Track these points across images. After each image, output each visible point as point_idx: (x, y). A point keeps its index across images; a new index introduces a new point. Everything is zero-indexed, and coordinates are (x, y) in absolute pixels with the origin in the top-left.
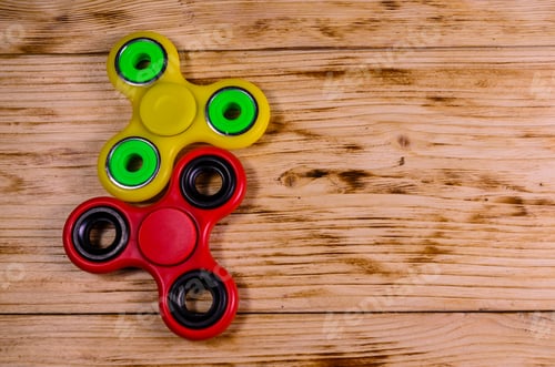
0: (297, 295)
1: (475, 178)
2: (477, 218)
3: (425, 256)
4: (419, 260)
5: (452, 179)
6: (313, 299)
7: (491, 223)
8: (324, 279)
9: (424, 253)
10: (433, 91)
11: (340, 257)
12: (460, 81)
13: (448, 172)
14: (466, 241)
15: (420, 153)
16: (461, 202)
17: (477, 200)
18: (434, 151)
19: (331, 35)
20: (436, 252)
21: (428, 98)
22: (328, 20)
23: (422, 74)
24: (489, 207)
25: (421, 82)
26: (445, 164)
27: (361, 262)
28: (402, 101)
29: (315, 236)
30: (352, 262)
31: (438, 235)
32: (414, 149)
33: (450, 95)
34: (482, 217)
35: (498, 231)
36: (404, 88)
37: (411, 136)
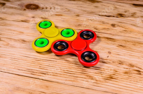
0: (69, 81)
1: (128, 64)
2: (126, 73)
3: (109, 79)
4: (107, 79)
5: (121, 63)
6: (74, 82)
7: (130, 75)
8: (78, 78)
9: (109, 78)
10: (120, 44)
11: (84, 74)
12: (128, 43)
13: (120, 61)
14: (121, 77)
15: (113, 56)
16: (122, 69)
17: (127, 69)
18: (118, 56)
19: (97, 29)
20: (112, 78)
21: (119, 45)
22: (97, 27)
23: (118, 40)
24: (130, 71)
25: (117, 42)
26: (120, 59)
27: (90, 76)
28: (111, 45)
29: (79, 68)
30: (87, 76)
31: (114, 75)
32: (112, 54)
33: (125, 45)
34: (128, 73)
35: (132, 77)
36: (112, 42)
37: (111, 52)
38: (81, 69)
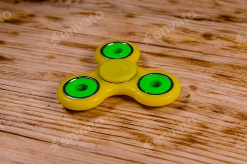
0: (89, 142)
1: (235, 113)
2: (229, 131)
3: (186, 142)
4: (180, 143)
5: (218, 110)
6: (100, 146)
7: (239, 136)
8: (112, 138)
9: (185, 140)
10: (220, 72)
11: (128, 130)
12: (239, 71)
13: (217, 106)
14: (217, 141)
15: (201, 94)
16: (220, 122)
17: (232, 123)
18: (211, 96)
19: (169, 43)
20: (194, 142)
21: (216, 74)
22: (169, 38)
23: (216, 64)
24: (240, 128)
25: (213, 67)
26: (217, 103)
27: (140, 135)
28: (199, 72)
29: (117, 117)
30: (134, 134)
31: (199, 134)
32: (198, 92)
33: (231, 75)
34: (233, 131)
36: (202, 68)
37: (198, 86)
38: (121, 118)
